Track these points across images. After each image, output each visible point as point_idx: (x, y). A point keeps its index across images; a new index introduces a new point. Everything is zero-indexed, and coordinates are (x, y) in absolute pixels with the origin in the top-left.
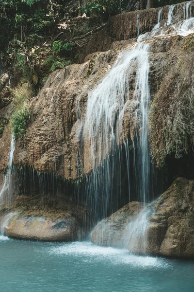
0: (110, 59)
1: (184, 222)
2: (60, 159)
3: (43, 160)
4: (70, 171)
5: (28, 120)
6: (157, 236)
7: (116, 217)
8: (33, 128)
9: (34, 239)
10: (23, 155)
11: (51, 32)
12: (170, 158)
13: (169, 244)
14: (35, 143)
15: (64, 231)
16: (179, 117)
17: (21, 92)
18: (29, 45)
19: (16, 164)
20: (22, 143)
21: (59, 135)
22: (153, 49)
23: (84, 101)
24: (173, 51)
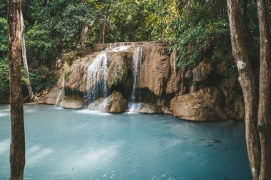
0: (95, 57)
1: (117, 103)
2: (79, 85)
3: (74, 85)
4: (82, 89)
5: (69, 74)
6: (109, 107)
7: (96, 102)
8: (70, 76)
9: (71, 109)
10: (67, 84)
12: (113, 85)
13: (112, 110)
14: (71, 81)
15: (80, 106)
16: (116, 74)
17: (66, 65)
18: (67, 52)
19: (65, 87)
20: (67, 80)
21: (79, 78)
22: (108, 55)
23: (87, 69)
24: (114, 56)
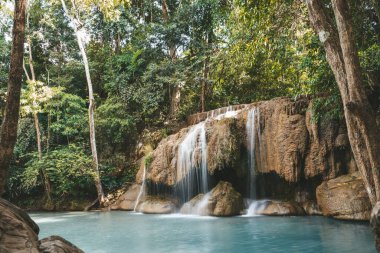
0: (187, 131)
1: (225, 200)
2: (166, 176)
3: (158, 177)
4: (171, 182)
5: (151, 160)
6: (213, 206)
7: (193, 200)
8: (154, 163)
9: (155, 213)
10: (149, 175)
11: (161, 125)
12: (216, 170)
13: (217, 210)
14: (154, 170)
15: (169, 209)
16: (220, 151)
17: (148, 148)
19: (146, 180)
20: (149, 170)
21: (165, 165)
22: (206, 125)
23: (177, 149)
24: (217, 126)
